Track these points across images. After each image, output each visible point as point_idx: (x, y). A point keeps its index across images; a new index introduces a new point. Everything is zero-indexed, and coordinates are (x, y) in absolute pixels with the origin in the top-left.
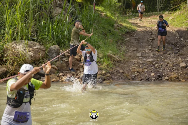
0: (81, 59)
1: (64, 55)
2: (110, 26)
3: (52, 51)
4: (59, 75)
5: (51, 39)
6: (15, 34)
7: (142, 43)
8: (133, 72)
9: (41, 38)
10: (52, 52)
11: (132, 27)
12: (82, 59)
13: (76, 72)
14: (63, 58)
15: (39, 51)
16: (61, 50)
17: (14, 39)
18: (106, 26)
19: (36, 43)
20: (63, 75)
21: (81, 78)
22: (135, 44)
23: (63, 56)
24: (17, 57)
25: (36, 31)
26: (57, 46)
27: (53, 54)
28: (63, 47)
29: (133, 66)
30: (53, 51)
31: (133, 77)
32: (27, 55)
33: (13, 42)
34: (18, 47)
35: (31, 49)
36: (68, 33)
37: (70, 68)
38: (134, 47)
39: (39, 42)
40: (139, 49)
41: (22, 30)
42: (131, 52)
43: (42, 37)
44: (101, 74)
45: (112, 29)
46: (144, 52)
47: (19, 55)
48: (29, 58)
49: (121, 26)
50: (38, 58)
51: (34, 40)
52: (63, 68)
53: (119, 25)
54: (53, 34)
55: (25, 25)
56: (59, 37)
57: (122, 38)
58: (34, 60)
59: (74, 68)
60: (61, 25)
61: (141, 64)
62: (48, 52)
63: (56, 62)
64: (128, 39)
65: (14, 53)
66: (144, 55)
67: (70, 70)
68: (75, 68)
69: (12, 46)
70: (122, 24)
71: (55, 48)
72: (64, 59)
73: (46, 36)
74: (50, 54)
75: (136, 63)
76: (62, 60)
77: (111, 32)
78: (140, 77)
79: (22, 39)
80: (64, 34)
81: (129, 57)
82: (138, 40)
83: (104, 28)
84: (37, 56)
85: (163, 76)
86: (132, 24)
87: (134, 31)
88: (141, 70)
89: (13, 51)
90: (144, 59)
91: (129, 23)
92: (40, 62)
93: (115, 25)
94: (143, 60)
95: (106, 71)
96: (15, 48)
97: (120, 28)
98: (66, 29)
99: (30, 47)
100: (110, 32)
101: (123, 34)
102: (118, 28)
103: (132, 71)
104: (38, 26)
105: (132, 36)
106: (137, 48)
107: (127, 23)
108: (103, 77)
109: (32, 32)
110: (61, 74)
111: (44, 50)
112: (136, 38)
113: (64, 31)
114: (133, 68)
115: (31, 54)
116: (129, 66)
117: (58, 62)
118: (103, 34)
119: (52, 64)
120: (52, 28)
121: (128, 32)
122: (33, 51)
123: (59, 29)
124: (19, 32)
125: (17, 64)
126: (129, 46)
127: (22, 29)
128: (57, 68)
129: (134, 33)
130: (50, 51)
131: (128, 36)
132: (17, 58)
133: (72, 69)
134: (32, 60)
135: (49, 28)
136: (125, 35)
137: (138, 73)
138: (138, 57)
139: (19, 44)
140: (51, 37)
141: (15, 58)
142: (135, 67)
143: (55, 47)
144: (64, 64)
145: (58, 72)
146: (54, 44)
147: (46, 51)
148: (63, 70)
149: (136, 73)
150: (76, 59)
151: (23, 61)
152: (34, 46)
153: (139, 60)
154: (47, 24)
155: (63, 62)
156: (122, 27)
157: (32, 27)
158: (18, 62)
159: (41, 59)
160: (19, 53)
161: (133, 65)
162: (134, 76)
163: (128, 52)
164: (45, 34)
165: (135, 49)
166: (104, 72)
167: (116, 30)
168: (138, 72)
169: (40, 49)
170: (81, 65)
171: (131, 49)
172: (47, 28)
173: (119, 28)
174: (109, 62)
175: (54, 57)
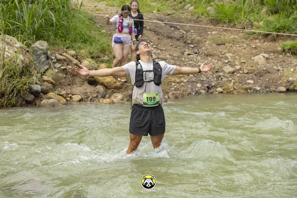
3: (38, 51)
10: (38, 53)
26: (45, 44)
27: (39, 56)
30: (40, 52)
63: (47, 70)
71: (42, 46)
72: (57, 65)
85: (212, 86)
117: (50, 71)
119: (44, 75)
144: (61, 75)
175: (43, 63)
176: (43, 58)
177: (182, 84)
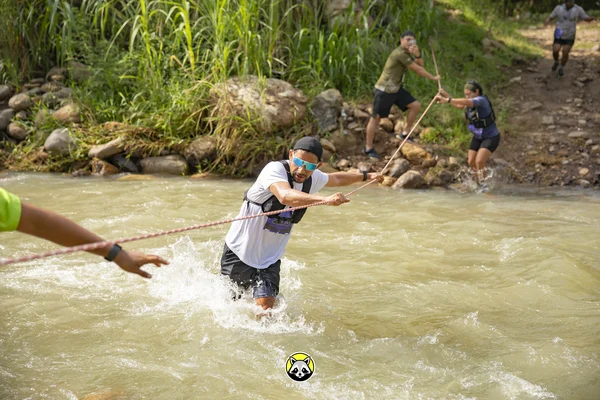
0: (394, 125)
1: (353, 116)
2: (472, 45)
3: (323, 104)
4: (339, 165)
5: (321, 75)
6: (236, 59)
7: (557, 89)
8: (531, 165)
9: (297, 72)
10: (324, 107)
11: (531, 47)
12: (396, 128)
13: (381, 160)
14: (350, 122)
15: (292, 103)
16: (345, 104)
17: (233, 74)
18: (461, 44)
19: (284, 82)
20: (349, 166)
21: (392, 174)
22: (537, 93)
23: (350, 118)
24: (239, 115)
25: (286, 52)
26: (336, 93)
27: (325, 110)
28: (351, 95)
29: (531, 149)
30: (326, 105)
31: (529, 176)
32: (263, 112)
33: (231, 80)
34: (241, 92)
35: (272, 99)
36: (365, 61)
37: (368, 148)
38: (535, 98)
39: (293, 82)
40: (549, 105)
41: (253, 52)
42: (526, 113)
43: (299, 69)
44: (446, 166)
45: (477, 53)
46: (560, 112)
47: (245, 111)
48: (269, 120)
49: (500, 45)
50: (289, 121)
51: (279, 77)
52: (350, 149)
53: (494, 42)
54: (326, 61)
55: (259, 36)
56: (341, 70)
57: (503, 76)
58: (279, 126)
59: (376, 149)
60: (348, 40)
61: (553, 144)
62: (312, 107)
63: (332, 131)
64: (518, 79)
65: (231, 108)
66: (563, 121)
67: (367, 153)
68: (379, 150)
69: (230, 89)
70: (502, 39)
71: (331, 97)
72: (351, 126)
73: (309, 67)
74: (318, 113)
75: (539, 140)
76: (346, 128)
77: (475, 60)
78: (548, 178)
79: (251, 73)
80: (353, 62)
81: (520, 125)
82: (546, 82)
83: (456, 49)
84: (287, 115)
86: (530, 40)
87: (535, 58)
88: (553, 159)
89: (231, 101)
90: (562, 132)
91: (523, 38)
92: (293, 132)
93: (486, 42)
94: (559, 135)
95: (459, 158)
96: (234, 93)
97: (498, 49)
98: (360, 49)
99: (270, 92)
100: (472, 60)
101: (505, 66)
102: (492, 49)
103: (528, 161)
104: (290, 41)
105: (530, 71)
106: (542, 102)
107: (516, 38)
108: (450, 173)
109: (275, 56)
110: (343, 162)
111: (304, 101)
112: (539, 76)
113: (353, 55)
114: (531, 153)
115: (273, 109)
116: (520, 149)
117: (336, 133)
118: (453, 65)
119: (323, 137)
120: (324, 46)
121: (518, 63)
122: (277, 102)
123: (341, 50)
124: (246, 55)
125: (240, 134)
126: (522, 98)
127: (253, 47)
128: (334, 148)
129: (534, 63)
130: (317, 105)
131: (520, 71)
132: (239, 118)
133: (372, 151)
134: (274, 124)
135: (316, 49)
136: (510, 68)
137: (543, 168)
138: (546, 125)
139: (245, 86)
140: (320, 69)
141: (234, 120)
142: (535, 152)
143: (330, 95)
144: (352, 139)
145: (336, 158)
146: (328, 88)
147: (309, 105)
148: (349, 153)
149: (537, 166)
150: (382, 126)
151: (254, 126)
152: (280, 91)
153: (547, 134)
154: (311, 37)
155: (350, 134)
156: (504, 48)
157: (276, 45)
158: (242, 129)
159: (295, 122)
160: (245, 107)
161: (529, 147)
162: (531, 173)
163: (518, 113)
164: (307, 63)
165: (537, 104)
166: (452, 160)
167: (488, 56)
168: (543, 164)
169: (293, 98)
170: (396, 141)
171: (527, 104)
172: (311, 47)
173: (496, 50)
174: (467, 137)
175: (328, 120)
176: (329, 115)
177: (553, 167)
